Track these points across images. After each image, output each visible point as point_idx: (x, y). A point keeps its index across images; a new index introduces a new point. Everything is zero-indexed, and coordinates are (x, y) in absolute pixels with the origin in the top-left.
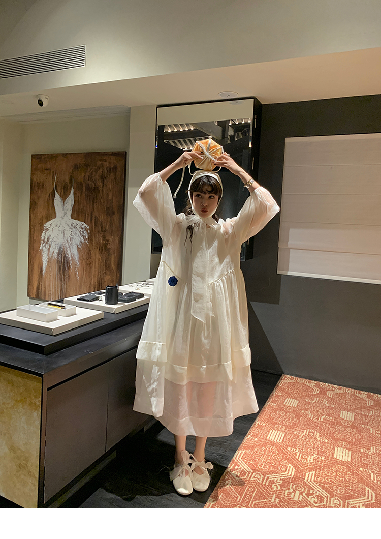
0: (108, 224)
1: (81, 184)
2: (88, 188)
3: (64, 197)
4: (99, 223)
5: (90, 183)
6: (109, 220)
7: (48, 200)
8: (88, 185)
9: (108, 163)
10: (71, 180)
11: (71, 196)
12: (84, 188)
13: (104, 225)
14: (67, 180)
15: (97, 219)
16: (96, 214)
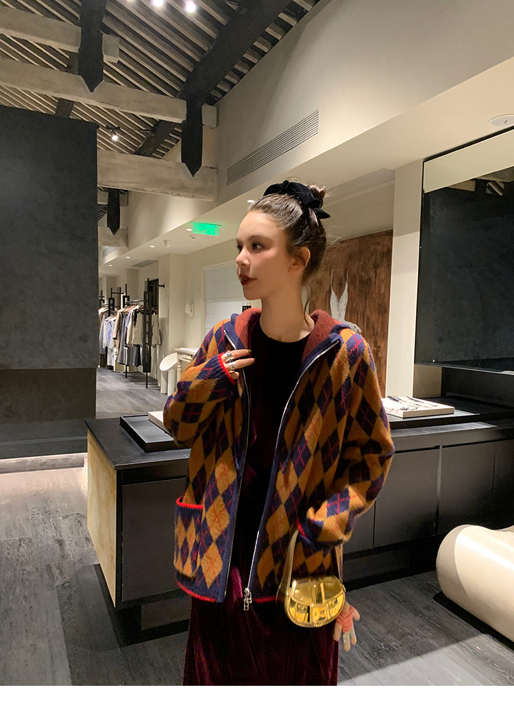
0: (380, 325)
1: (355, 277)
2: (361, 282)
3: (339, 295)
4: (371, 324)
5: (363, 274)
6: (380, 320)
7: (325, 301)
8: (361, 277)
9: (381, 246)
10: (345, 273)
11: (345, 293)
12: (358, 281)
13: (375, 326)
14: (342, 274)
15: (368, 319)
16: (368, 313)
